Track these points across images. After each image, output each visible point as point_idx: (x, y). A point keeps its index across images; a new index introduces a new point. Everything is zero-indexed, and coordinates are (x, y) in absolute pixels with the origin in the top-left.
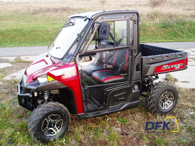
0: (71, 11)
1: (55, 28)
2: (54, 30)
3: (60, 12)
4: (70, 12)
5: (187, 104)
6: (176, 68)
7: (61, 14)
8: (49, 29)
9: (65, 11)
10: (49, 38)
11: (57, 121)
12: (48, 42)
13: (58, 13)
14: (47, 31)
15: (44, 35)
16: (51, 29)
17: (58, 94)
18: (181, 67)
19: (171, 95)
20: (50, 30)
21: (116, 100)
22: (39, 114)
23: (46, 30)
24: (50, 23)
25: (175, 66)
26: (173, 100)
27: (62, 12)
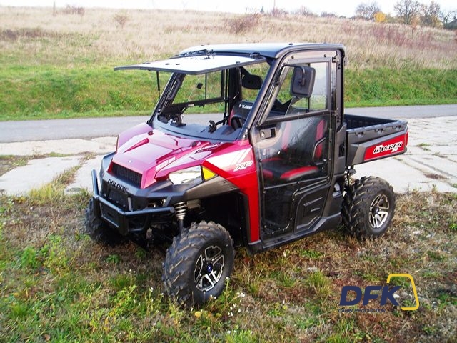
0: (50, 39)
1: (27, 78)
2: (27, 82)
3: (22, 40)
4: (47, 42)
5: (402, 218)
6: (393, 151)
7: (27, 45)
8: (13, 81)
9: (33, 37)
10: (18, 102)
11: (214, 260)
12: (15, 111)
13: (19, 41)
14: (10, 86)
15: (4, 95)
16: (18, 80)
17: (197, 208)
18: (399, 149)
19: (385, 200)
20: (17, 83)
21: (307, 214)
22: (193, 245)
23: (6, 82)
24: (8, 67)
25: (392, 145)
26: (387, 211)
27: (28, 41)
